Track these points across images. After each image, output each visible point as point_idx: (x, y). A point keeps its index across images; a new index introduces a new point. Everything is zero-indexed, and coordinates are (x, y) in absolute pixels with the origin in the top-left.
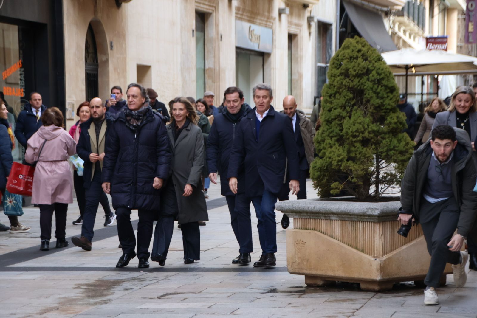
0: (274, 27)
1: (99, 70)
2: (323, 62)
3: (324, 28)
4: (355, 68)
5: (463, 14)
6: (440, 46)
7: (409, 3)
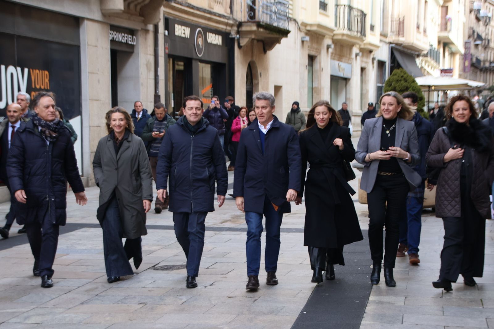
0: (353, 63)
1: (254, 88)
2: (380, 83)
3: (381, 64)
4: (400, 86)
5: (462, 56)
6: (448, 74)
7: (431, 50)
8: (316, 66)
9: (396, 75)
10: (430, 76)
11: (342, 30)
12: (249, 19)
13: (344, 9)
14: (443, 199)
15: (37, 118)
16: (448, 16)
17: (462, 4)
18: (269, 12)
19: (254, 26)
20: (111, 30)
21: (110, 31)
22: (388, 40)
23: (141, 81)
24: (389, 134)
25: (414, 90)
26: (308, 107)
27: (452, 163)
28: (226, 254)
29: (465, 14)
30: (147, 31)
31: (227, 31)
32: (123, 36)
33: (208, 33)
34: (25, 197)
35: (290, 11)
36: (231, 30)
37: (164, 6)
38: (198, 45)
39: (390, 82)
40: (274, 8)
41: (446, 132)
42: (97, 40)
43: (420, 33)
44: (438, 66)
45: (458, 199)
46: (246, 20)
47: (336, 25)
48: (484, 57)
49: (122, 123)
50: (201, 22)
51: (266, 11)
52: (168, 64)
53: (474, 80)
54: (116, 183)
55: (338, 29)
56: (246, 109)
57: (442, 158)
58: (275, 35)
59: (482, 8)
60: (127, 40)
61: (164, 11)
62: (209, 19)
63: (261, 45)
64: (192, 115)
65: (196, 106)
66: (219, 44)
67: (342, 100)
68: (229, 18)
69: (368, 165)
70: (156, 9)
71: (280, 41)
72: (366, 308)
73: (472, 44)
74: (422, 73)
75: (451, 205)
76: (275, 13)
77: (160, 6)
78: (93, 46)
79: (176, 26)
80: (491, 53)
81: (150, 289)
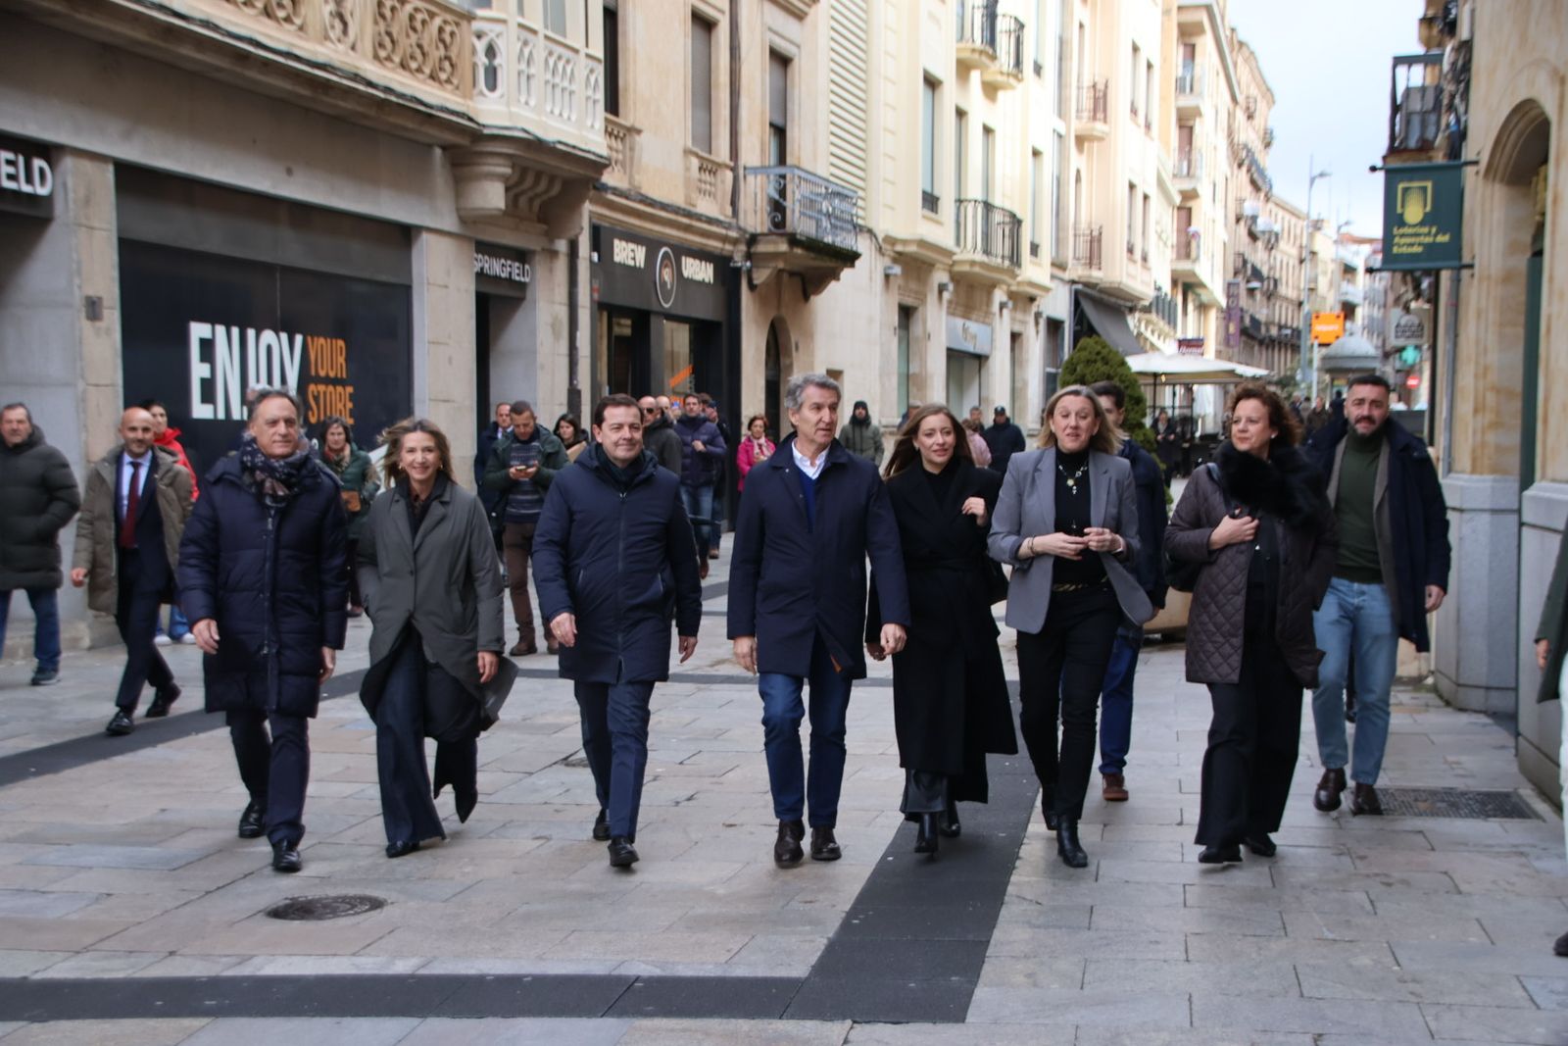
0: (994, 324)
1: (782, 375)
2: (1053, 367)
3: (1054, 326)
4: (1093, 374)
5: (1222, 312)
6: (1194, 350)
7: (1157, 298)
8: (916, 329)
9: (1084, 349)
10: (1157, 353)
11: (970, 254)
12: (772, 228)
13: (975, 208)
14: (1204, 638)
15: (249, 449)
16: (1192, 229)
17: (1220, 204)
18: (815, 215)
19: (783, 242)
20: (478, 251)
21: (475, 255)
22: (1067, 276)
23: (541, 358)
24: (1075, 488)
25: (1122, 381)
26: (898, 417)
27: (1230, 552)
28: (721, 732)
29: (1226, 225)
30: (554, 254)
31: (725, 253)
32: (503, 265)
33: (683, 258)
34: (217, 637)
35: (861, 213)
36: (733, 252)
37: (591, 202)
38: (663, 284)
39: (1073, 364)
40: (825, 206)
41: (1215, 476)
42: (448, 273)
43: (1134, 262)
44: (1172, 333)
45: (1237, 641)
46: (766, 231)
47: (958, 243)
48: (1267, 315)
49: (431, 457)
50: (668, 235)
51: (808, 212)
52: (599, 324)
53: (1247, 364)
54: (412, 609)
55: (962, 252)
56: (765, 419)
57: (1205, 541)
58: (829, 263)
59: (1260, 214)
60: (510, 273)
61: (590, 212)
62: (687, 228)
63: (797, 281)
64: (621, 442)
65: (631, 420)
66: (707, 280)
67: (971, 400)
68: (728, 227)
69: (1026, 566)
70: (575, 206)
71: (839, 274)
72: (1019, 848)
73: (1243, 287)
74: (1141, 346)
75: (1220, 654)
76: (828, 215)
77: (584, 202)
78: (440, 286)
79: (616, 242)
80: (1281, 307)
81: (556, 807)
